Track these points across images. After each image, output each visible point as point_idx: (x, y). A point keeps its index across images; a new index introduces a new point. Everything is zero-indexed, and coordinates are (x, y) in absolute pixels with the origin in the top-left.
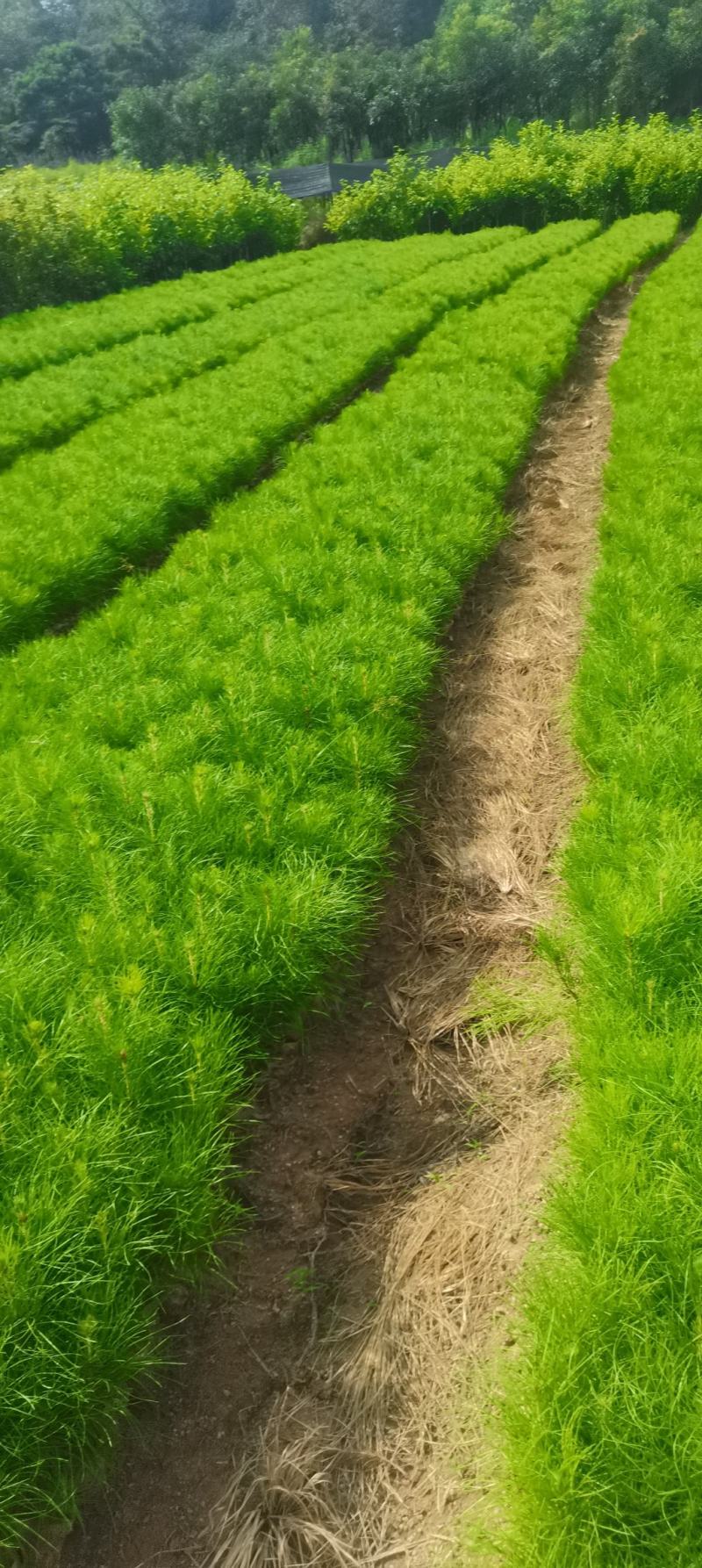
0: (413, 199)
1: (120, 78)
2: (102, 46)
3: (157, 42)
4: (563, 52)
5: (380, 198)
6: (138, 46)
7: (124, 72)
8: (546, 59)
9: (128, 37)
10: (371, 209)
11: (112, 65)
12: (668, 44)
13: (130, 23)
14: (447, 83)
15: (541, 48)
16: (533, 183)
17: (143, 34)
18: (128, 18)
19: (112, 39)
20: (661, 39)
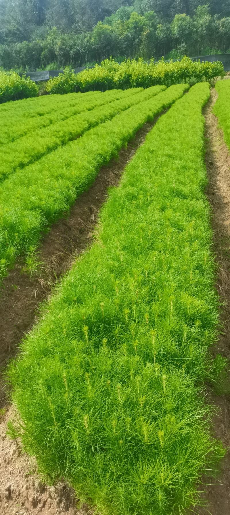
0: (70, 82)
1: (9, 40)
2: (4, 30)
3: (21, 29)
4: (127, 37)
5: (61, 82)
6: (15, 30)
7: (11, 38)
8: (121, 39)
9: (12, 27)
10: (59, 85)
11: (7, 36)
12: (156, 35)
13: (13, 23)
14: (93, 45)
15: (120, 35)
16: (104, 78)
17: (16, 26)
18: (12, 21)
19: (7, 28)
20: (155, 34)
